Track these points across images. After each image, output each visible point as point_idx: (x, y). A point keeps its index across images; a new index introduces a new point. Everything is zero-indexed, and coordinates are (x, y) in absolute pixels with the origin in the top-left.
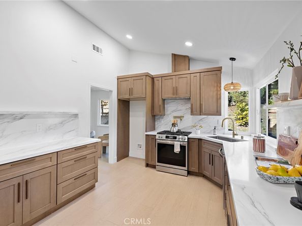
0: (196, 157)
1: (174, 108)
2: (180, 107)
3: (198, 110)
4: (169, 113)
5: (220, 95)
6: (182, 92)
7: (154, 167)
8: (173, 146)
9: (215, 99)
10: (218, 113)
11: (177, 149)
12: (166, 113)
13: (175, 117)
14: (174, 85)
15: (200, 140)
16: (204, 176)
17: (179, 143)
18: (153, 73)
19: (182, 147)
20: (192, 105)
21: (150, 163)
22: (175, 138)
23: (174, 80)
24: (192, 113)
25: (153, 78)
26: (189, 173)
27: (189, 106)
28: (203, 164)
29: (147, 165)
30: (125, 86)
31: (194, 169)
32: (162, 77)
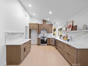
2: (44, 31)
4: (42, 33)
8: (44, 40)
14: (44, 27)
17: (46, 39)
20: (47, 31)
23: (44, 25)
24: (47, 33)
29: (38, 45)
30: (31, 26)
31: (48, 44)
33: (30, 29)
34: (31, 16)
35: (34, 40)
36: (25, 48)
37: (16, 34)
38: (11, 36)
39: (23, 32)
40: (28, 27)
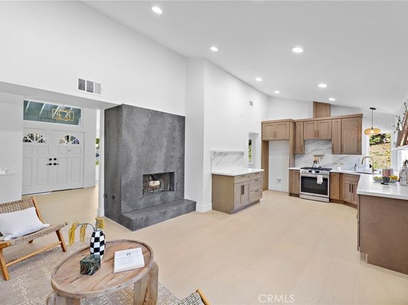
0: (338, 187)
1: (315, 148)
2: (320, 147)
3: (339, 150)
4: (309, 152)
5: (361, 137)
6: (323, 134)
7: (298, 196)
8: (316, 179)
9: (355, 141)
10: (359, 152)
11: (320, 181)
12: (306, 152)
13: (315, 156)
14: (316, 129)
15: (341, 174)
16: (345, 203)
17: (322, 176)
18: (295, 118)
19: (325, 180)
20: (333, 146)
21: (293, 192)
22: (318, 172)
23: (316, 124)
24: (333, 152)
25: (295, 123)
26: (331, 201)
27: (331, 146)
28: (344, 193)
29: (291, 194)
30: (269, 129)
31: (336, 197)
32: (304, 121)
33: (265, 139)
34: (269, 98)
35: (279, 178)
36: (243, 187)
37: (226, 154)
38: (219, 158)
39: (242, 150)
40: (258, 134)
